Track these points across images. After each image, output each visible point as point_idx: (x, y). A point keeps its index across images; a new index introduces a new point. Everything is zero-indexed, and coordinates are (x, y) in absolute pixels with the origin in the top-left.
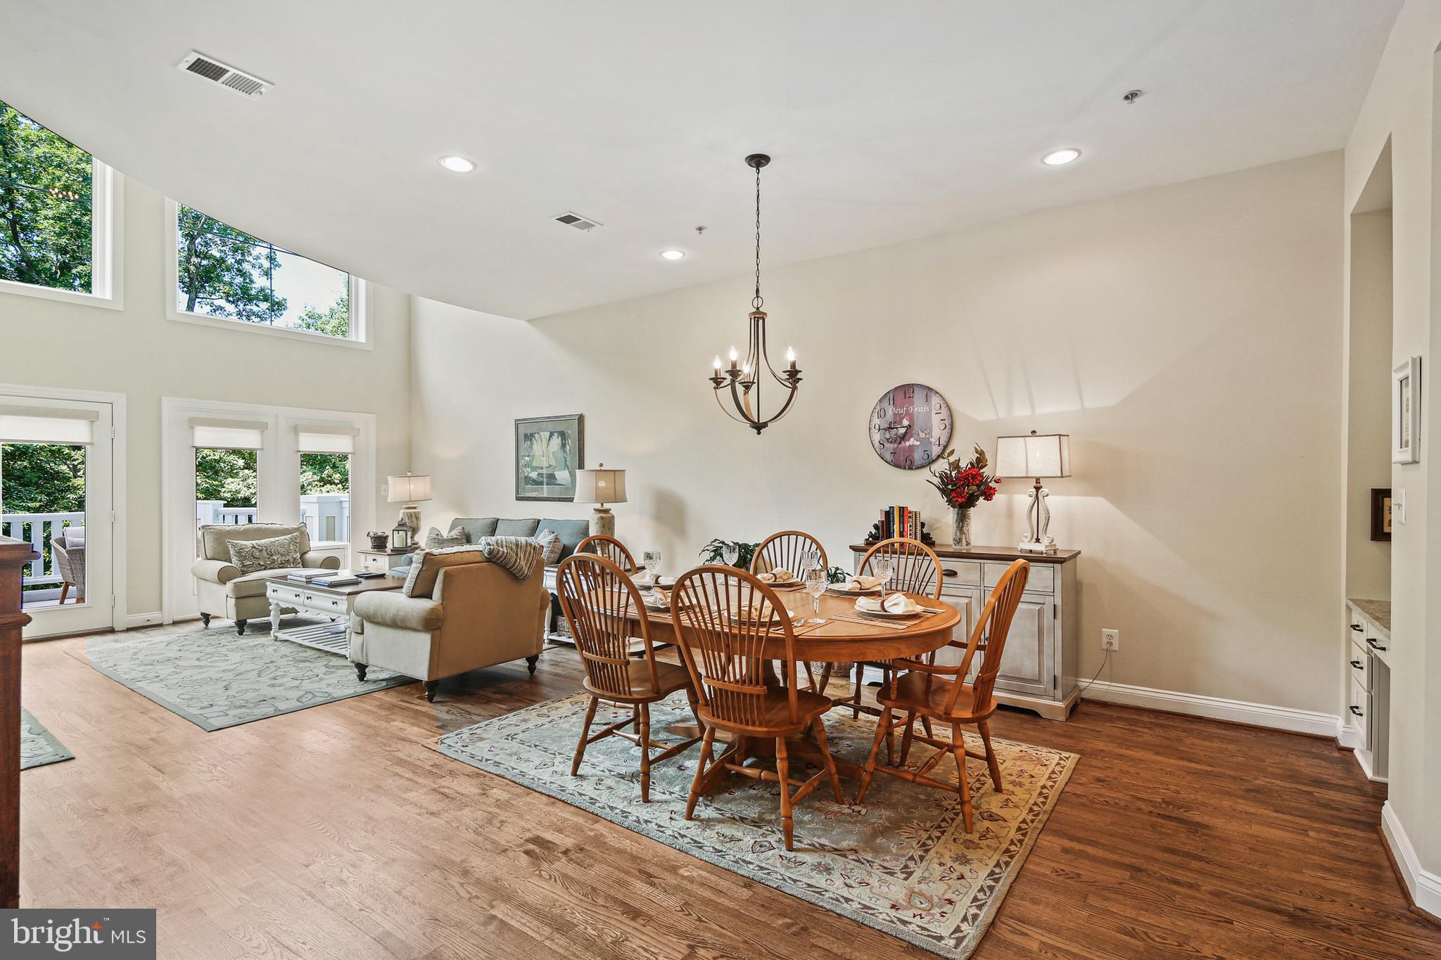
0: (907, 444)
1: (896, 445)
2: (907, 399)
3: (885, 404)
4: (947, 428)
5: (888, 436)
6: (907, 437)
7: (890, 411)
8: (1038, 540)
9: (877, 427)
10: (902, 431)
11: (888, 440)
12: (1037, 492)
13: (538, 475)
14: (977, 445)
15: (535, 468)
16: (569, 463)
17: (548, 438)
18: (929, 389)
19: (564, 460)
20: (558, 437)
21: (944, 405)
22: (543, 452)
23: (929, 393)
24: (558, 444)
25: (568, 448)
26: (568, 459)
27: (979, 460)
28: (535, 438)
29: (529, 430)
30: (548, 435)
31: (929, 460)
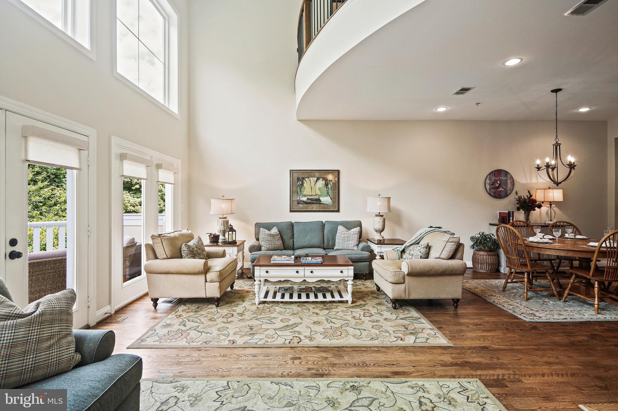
0: (499, 190)
1: (495, 190)
2: (499, 175)
3: (491, 176)
4: (513, 185)
5: (492, 187)
6: (499, 188)
7: (493, 178)
8: (551, 221)
9: (488, 183)
10: (497, 185)
12: (551, 206)
13: (308, 199)
14: (529, 191)
15: (305, 196)
16: (330, 193)
17: (315, 181)
18: (507, 171)
19: (327, 192)
20: (323, 181)
21: (512, 178)
22: (312, 187)
23: (506, 173)
24: (323, 184)
25: (329, 186)
26: (330, 191)
27: (531, 196)
28: (305, 180)
29: (301, 176)
30: (315, 179)
31: (507, 195)
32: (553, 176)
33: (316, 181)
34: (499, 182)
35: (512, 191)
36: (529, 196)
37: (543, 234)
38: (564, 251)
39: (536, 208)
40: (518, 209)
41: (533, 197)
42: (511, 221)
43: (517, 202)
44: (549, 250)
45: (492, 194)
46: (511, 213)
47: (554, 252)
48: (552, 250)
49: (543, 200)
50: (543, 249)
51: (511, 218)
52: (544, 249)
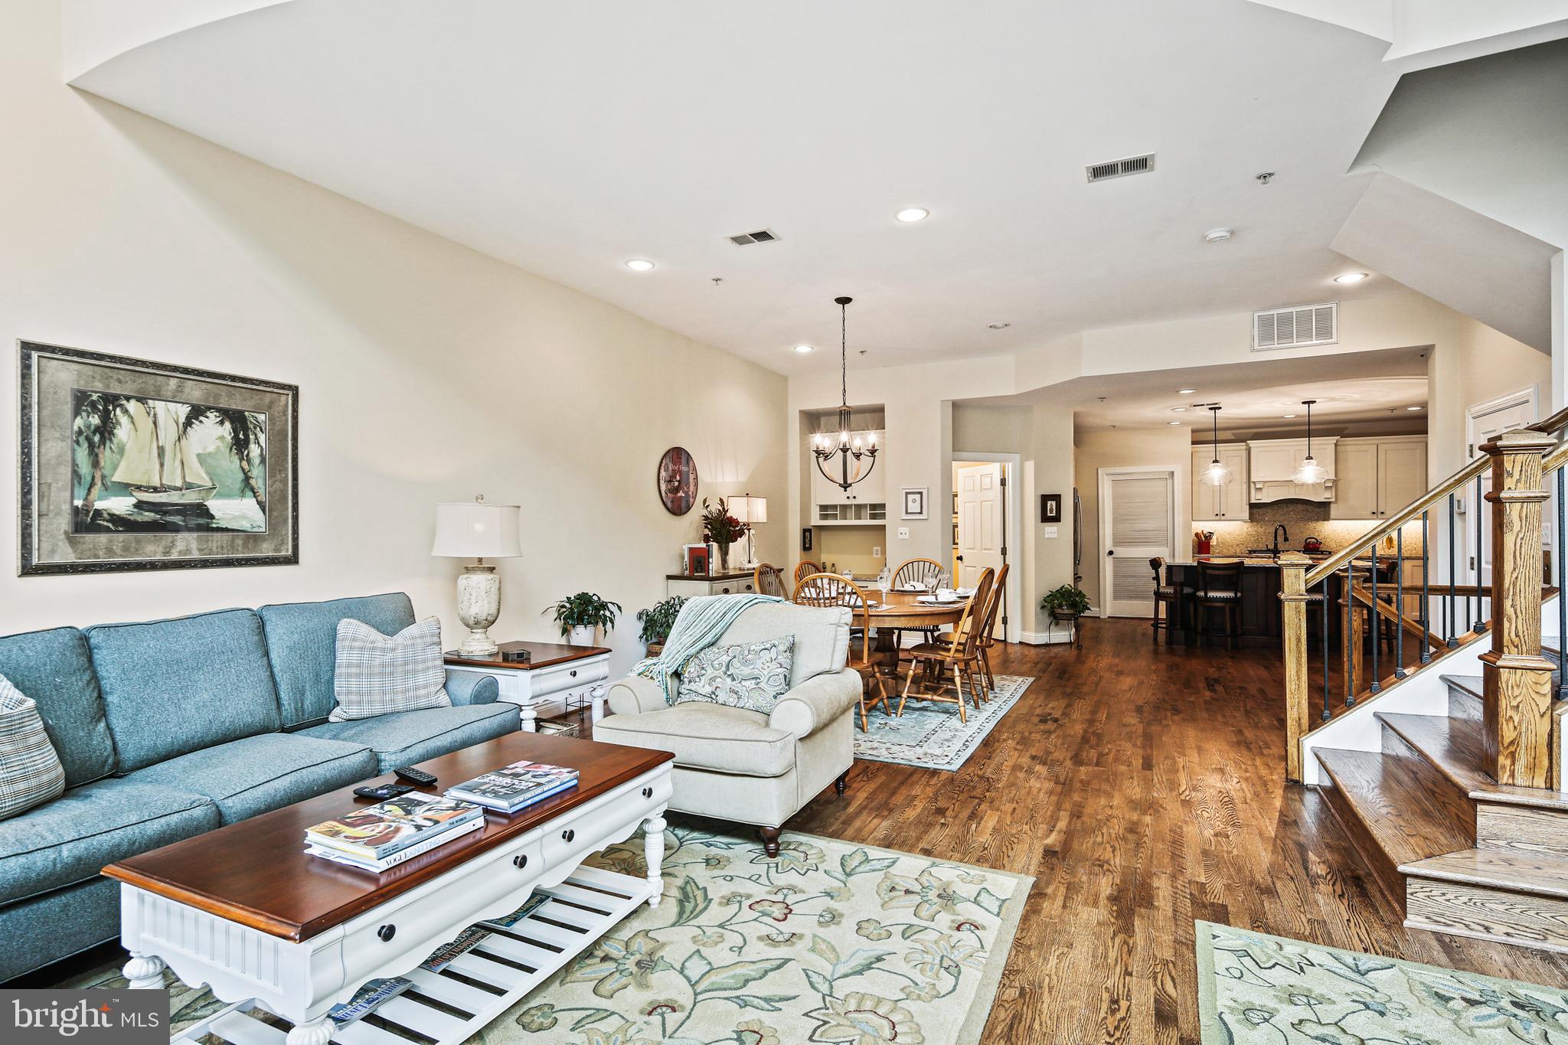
0: (679, 495)
1: (673, 496)
2: (679, 459)
3: (669, 459)
4: (696, 485)
5: (669, 487)
6: (679, 489)
7: (670, 467)
8: (749, 562)
9: (664, 478)
10: (676, 484)
11: (669, 490)
12: (749, 532)
13: (140, 505)
14: (721, 500)
15: (125, 488)
16: (258, 483)
17: (182, 420)
18: (688, 454)
19: (241, 476)
20: (222, 423)
21: (695, 468)
22: (161, 451)
23: (688, 457)
24: (222, 438)
25: (254, 451)
26: (257, 472)
27: (725, 511)
28: (126, 411)
29: (99, 386)
30: (183, 411)
31: (689, 508)
33: (188, 423)
34: (678, 478)
35: (696, 497)
36: (722, 510)
39: (735, 539)
40: (707, 540)
41: (731, 514)
43: (705, 523)
45: (669, 505)
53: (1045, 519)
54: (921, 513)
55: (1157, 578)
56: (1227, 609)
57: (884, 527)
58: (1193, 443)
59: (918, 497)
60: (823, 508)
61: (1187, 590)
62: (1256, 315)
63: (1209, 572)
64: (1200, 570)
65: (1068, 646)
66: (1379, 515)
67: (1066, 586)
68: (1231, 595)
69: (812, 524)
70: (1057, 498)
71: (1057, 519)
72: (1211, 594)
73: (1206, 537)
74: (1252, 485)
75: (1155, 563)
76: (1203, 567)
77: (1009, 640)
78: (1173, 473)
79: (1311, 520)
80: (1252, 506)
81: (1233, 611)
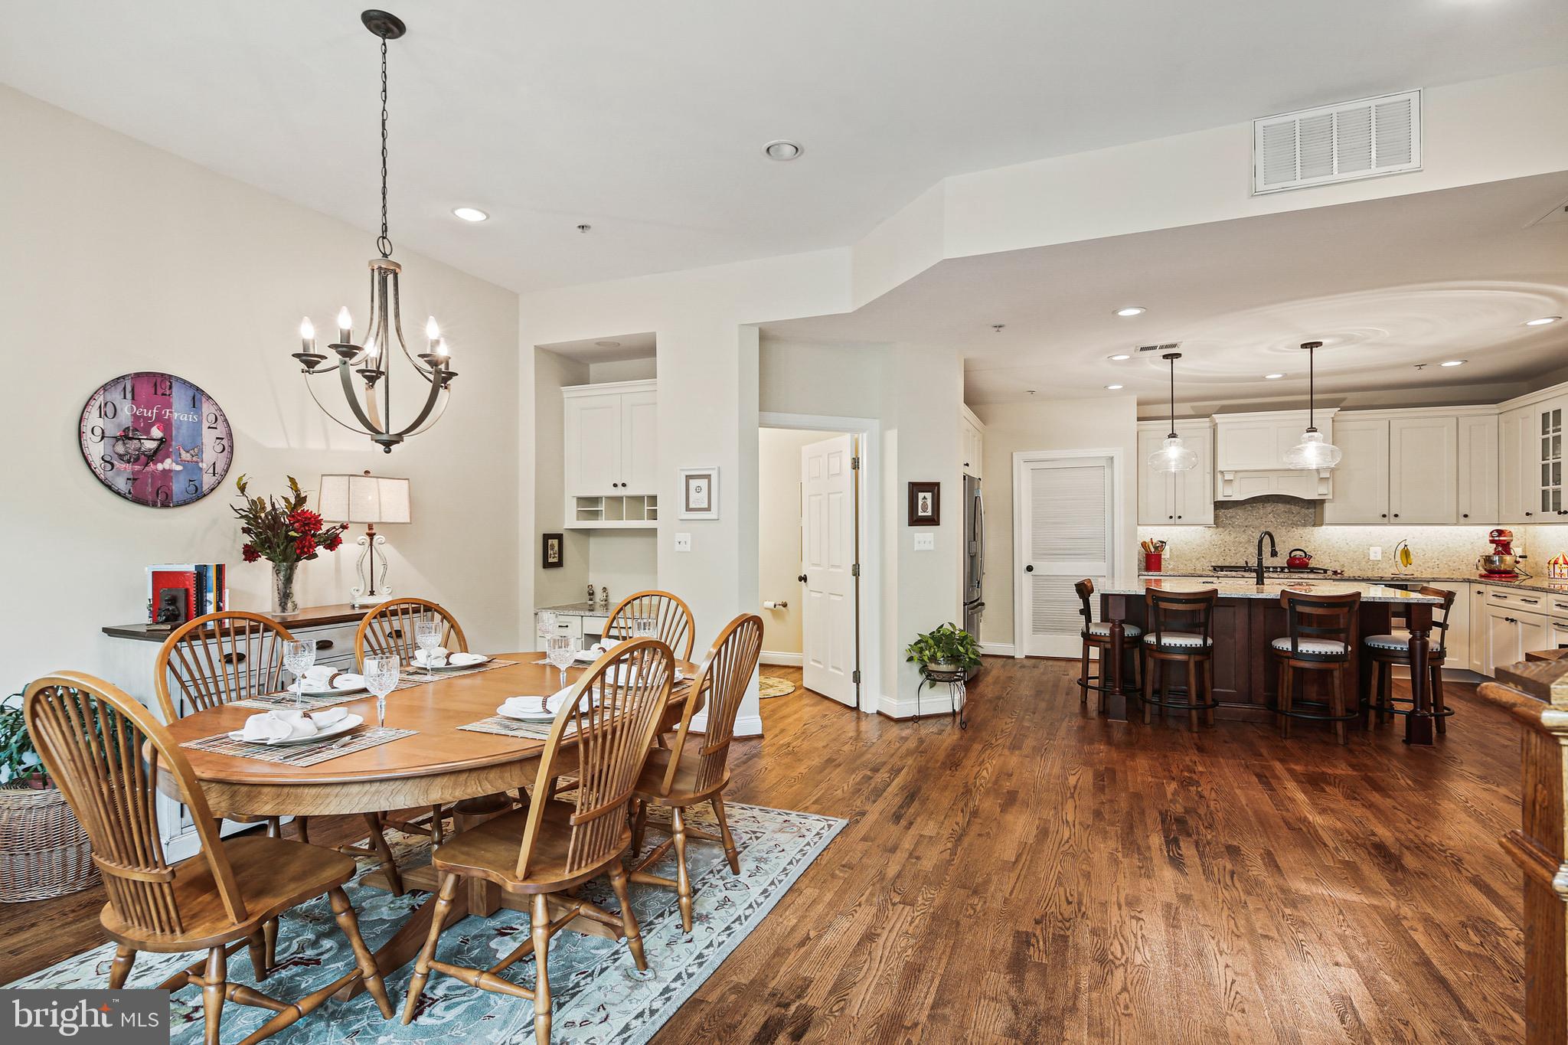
0: (160, 467)
1: (137, 468)
2: (159, 397)
3: (116, 396)
4: (226, 451)
5: (120, 450)
6: (159, 456)
7: (126, 411)
8: (372, 593)
9: (98, 432)
10: (150, 445)
11: (121, 457)
12: (372, 540)
14: (292, 480)
18: (198, 389)
21: (220, 417)
23: (197, 396)
27: (301, 500)
31: (198, 495)
32: (372, 407)
34: (156, 432)
35: (223, 477)
36: (293, 501)
37: (330, 671)
38: (410, 783)
39: (320, 550)
40: (250, 554)
41: (310, 506)
42: (211, 609)
43: (243, 523)
44: (338, 789)
45: (121, 484)
46: (212, 575)
47: (366, 799)
48: (355, 789)
49: (344, 519)
50: (306, 790)
51: (211, 596)
52: (314, 791)
53: (915, 520)
54: (708, 509)
55: (1086, 612)
56: (1192, 665)
57: (655, 530)
58: (1139, 419)
59: (704, 483)
60: (582, 500)
61: (1130, 631)
62: (1260, 124)
63: (1164, 605)
64: (1150, 602)
65: (949, 720)
66: (1392, 519)
67: (947, 626)
68: (1196, 641)
69: (567, 526)
70: (934, 488)
71: (933, 520)
72: (1168, 640)
73: (1156, 548)
74: (1219, 476)
75: (1084, 590)
76: (1155, 597)
77: (863, 708)
78: (1112, 458)
79: (1295, 525)
80: (1219, 505)
81: (1199, 665)
